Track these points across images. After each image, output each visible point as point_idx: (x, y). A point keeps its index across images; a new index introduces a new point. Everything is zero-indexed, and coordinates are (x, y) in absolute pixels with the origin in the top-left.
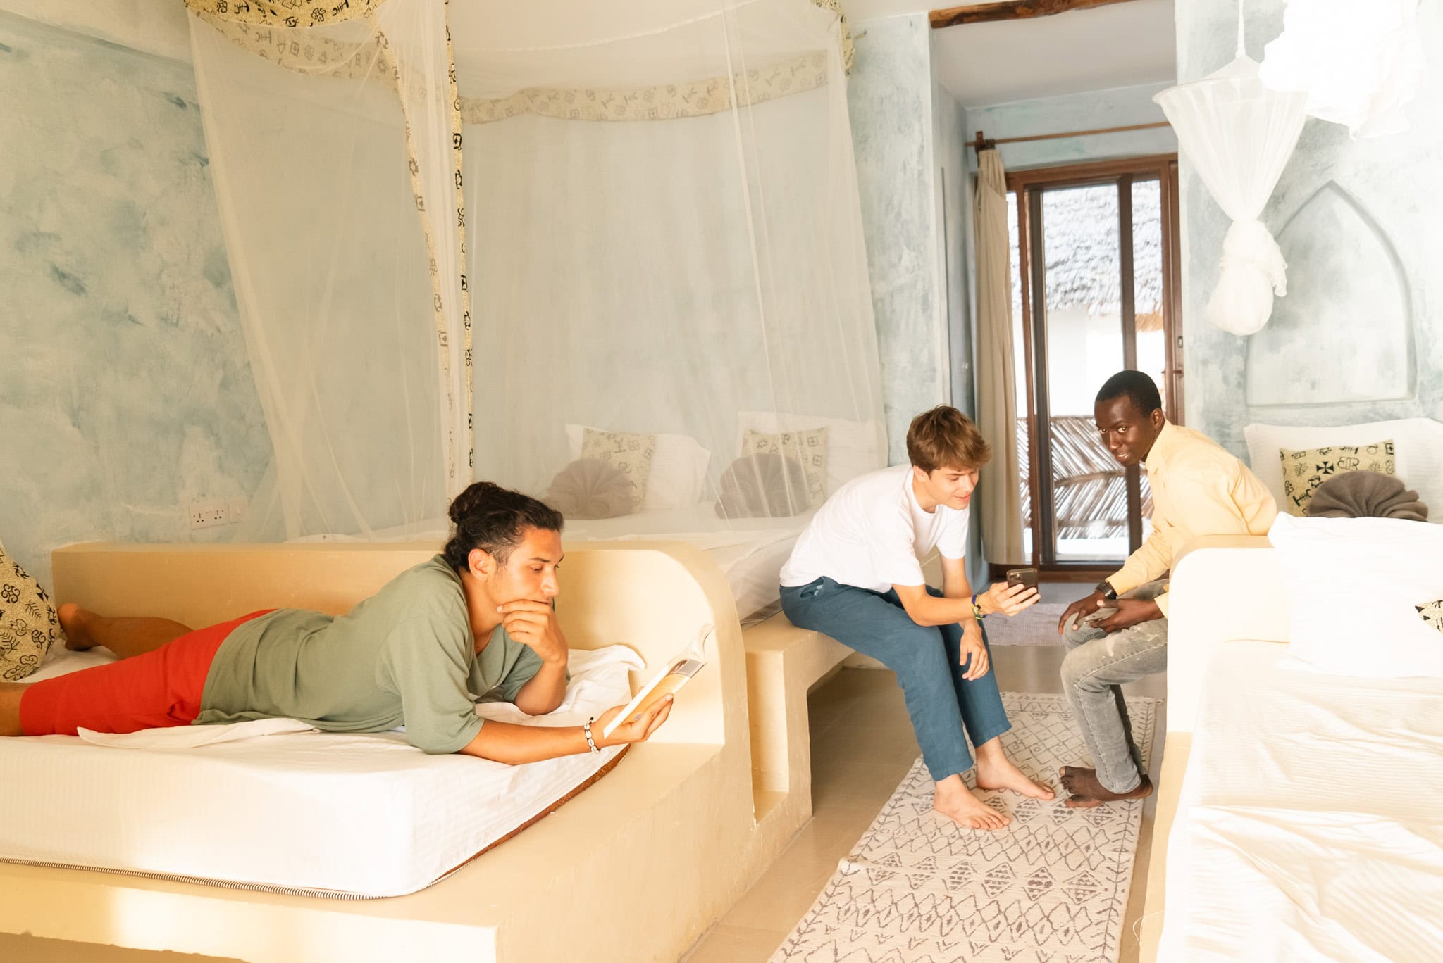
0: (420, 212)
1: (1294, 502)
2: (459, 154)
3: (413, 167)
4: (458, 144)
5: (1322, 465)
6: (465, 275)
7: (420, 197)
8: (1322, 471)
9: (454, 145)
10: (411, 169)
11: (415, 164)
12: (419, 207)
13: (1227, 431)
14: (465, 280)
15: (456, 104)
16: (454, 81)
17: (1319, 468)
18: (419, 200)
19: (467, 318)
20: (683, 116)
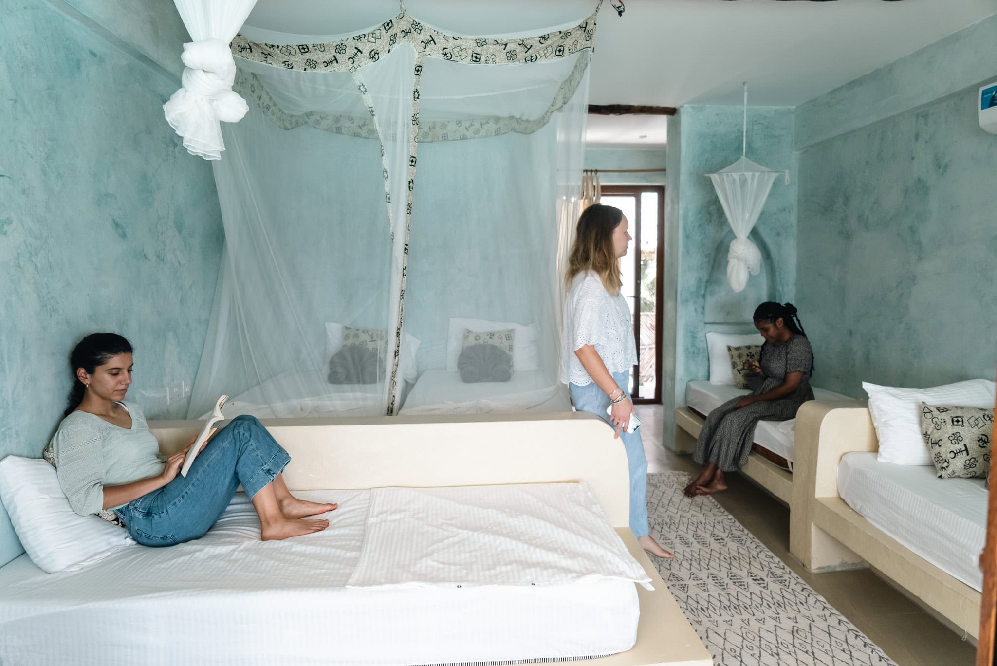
0: (387, 203)
1: (738, 372)
2: (414, 170)
3: (385, 175)
4: (413, 163)
5: (749, 354)
6: (408, 244)
7: (389, 194)
8: (749, 357)
9: (410, 163)
10: (384, 176)
11: (386, 173)
12: (388, 200)
13: (695, 335)
14: (407, 247)
15: (416, 139)
16: (417, 124)
17: (748, 356)
18: (388, 196)
19: (405, 271)
20: (463, 139)
